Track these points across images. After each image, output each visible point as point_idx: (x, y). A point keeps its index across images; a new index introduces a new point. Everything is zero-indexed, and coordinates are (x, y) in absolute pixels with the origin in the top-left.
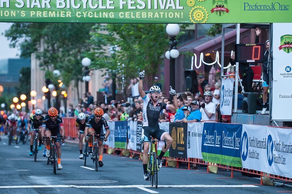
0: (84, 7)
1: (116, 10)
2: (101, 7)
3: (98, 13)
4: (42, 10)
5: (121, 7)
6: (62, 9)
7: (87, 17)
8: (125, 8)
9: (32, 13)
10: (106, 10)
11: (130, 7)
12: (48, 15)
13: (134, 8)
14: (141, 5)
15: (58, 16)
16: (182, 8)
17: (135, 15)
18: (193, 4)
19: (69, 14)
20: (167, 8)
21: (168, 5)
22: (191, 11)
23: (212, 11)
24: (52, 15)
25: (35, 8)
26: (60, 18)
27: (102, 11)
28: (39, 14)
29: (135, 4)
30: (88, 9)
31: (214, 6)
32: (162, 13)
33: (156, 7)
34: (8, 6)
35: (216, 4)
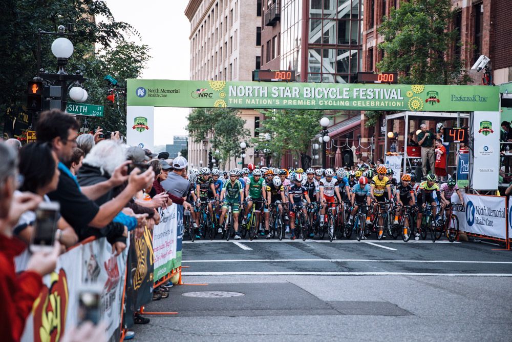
0: (326, 97)
1: (351, 99)
2: (338, 97)
3: (336, 101)
4: (292, 99)
5: (355, 97)
6: (308, 99)
7: (328, 105)
8: (357, 98)
9: (285, 102)
10: (343, 100)
11: (361, 97)
12: (297, 103)
13: (365, 98)
14: (370, 96)
15: (305, 104)
16: (402, 98)
17: (365, 103)
18: (411, 95)
19: (313, 103)
20: (391, 98)
21: (392, 96)
22: (410, 101)
23: (427, 101)
24: (300, 103)
25: (287, 98)
26: (306, 105)
27: (340, 100)
28: (290, 102)
29: (366, 95)
30: (328, 99)
31: (428, 97)
32: (387, 102)
33: (382, 98)
34: (266, 96)
35: (429, 96)
